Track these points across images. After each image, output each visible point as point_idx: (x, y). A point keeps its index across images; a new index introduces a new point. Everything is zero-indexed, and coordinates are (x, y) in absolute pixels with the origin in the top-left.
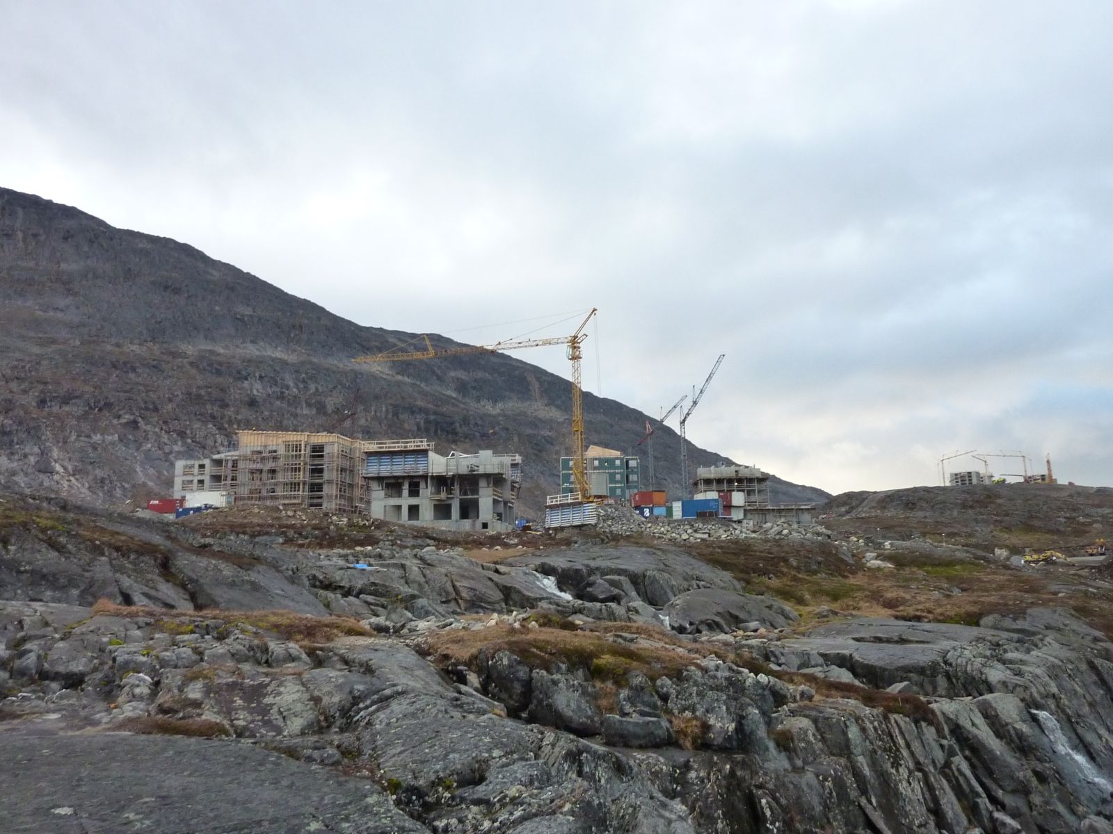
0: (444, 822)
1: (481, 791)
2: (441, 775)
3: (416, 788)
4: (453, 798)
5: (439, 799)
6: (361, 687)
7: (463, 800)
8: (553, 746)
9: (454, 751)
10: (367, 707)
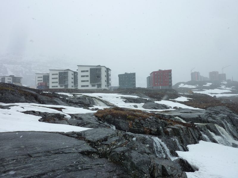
1: (107, 143)
4: (101, 144)
6: (80, 123)
7: (103, 144)
8: (120, 134)
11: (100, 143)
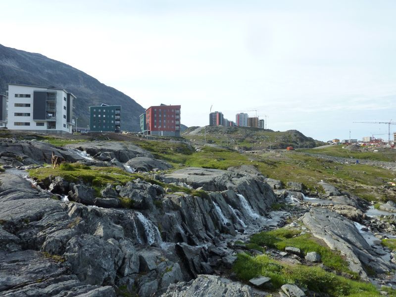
0: (24, 233)
1: (39, 223)
2: (24, 218)
3: (13, 223)
4: (28, 226)
5: (22, 226)
7: (32, 226)
8: (72, 207)
9: (30, 209)
11: (26, 224)
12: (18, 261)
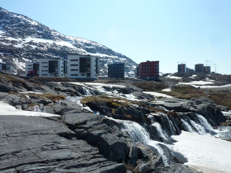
1: (85, 126)
2: (78, 123)
3: (72, 125)
6: (64, 108)
8: (101, 118)
9: (81, 119)
10: (65, 112)
11: (79, 126)
12: (75, 145)
